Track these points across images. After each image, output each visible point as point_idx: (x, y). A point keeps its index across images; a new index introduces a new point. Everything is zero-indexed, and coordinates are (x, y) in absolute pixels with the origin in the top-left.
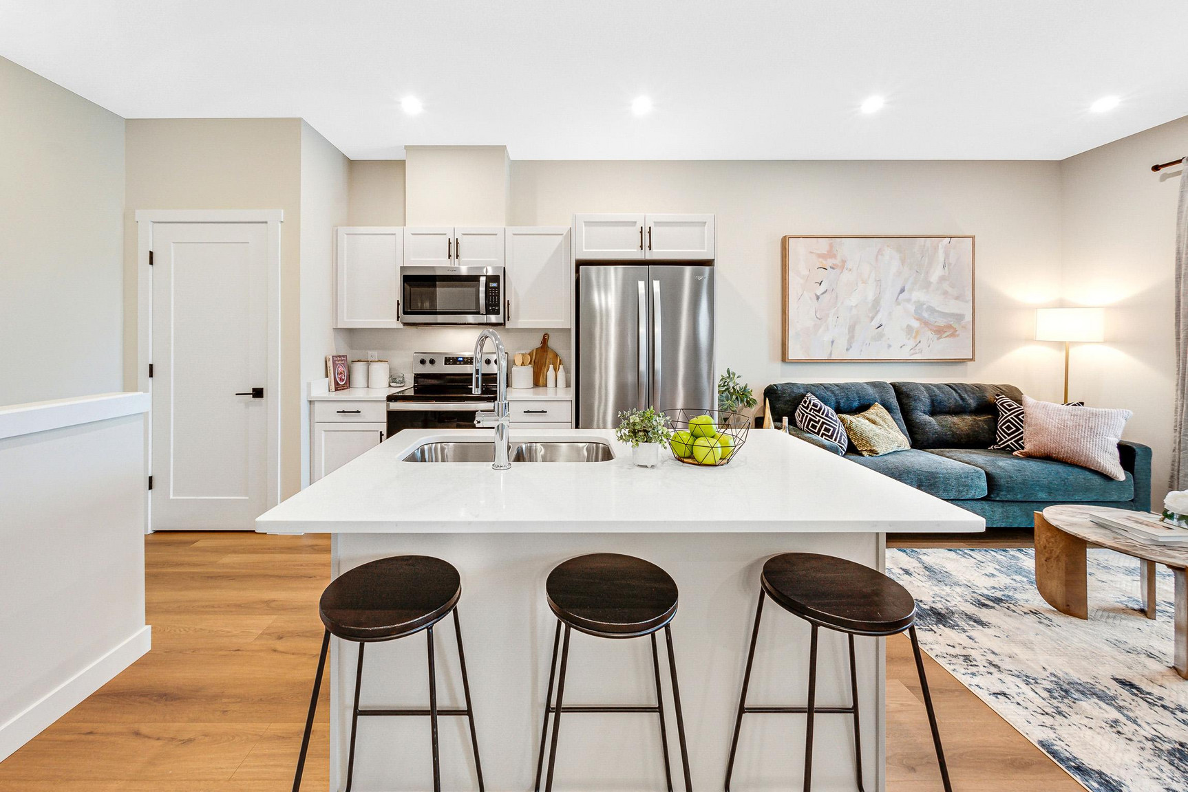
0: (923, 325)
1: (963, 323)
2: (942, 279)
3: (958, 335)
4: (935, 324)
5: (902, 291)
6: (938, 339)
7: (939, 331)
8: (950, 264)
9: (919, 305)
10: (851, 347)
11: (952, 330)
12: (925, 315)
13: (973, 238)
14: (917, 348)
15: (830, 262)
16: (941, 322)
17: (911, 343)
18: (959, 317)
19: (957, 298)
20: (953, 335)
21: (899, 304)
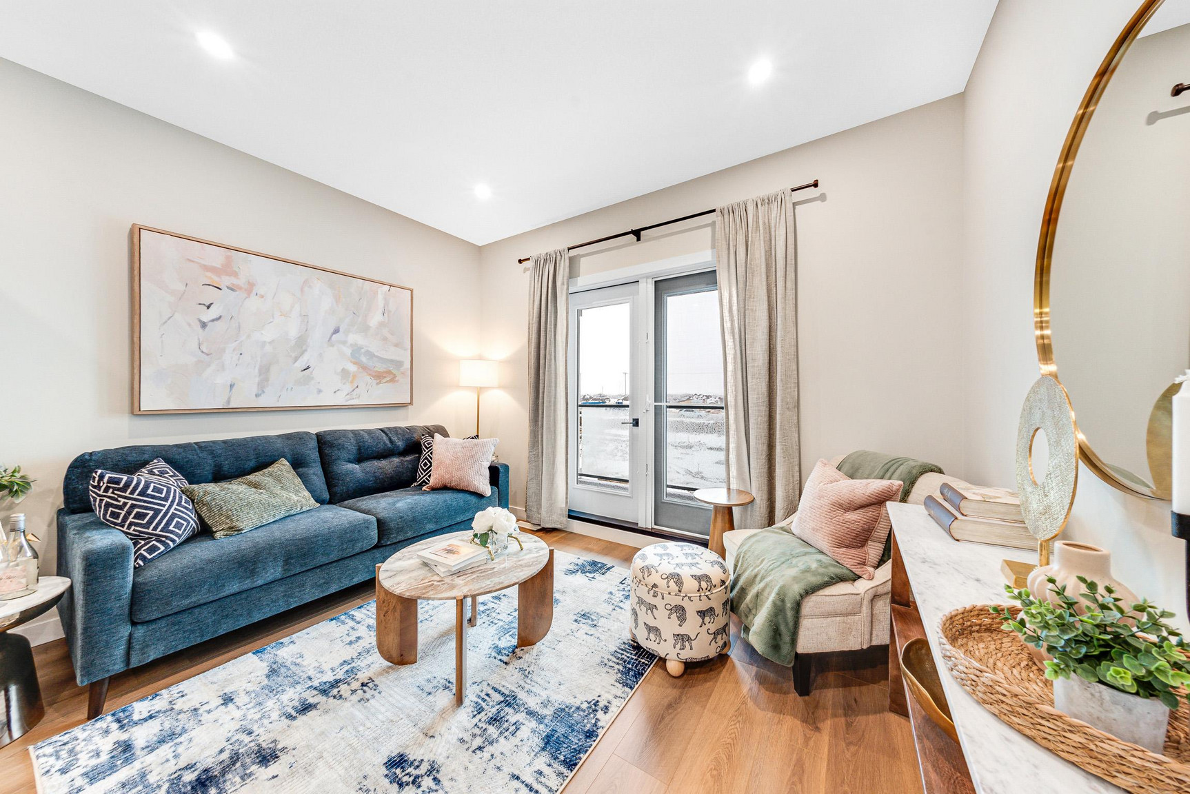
0: (361, 370)
1: (402, 369)
2: (381, 324)
3: (397, 381)
4: (375, 369)
5: (336, 331)
6: (377, 384)
7: (379, 377)
8: (389, 312)
9: (357, 350)
10: (263, 392)
11: (392, 376)
12: (364, 359)
13: (412, 291)
14: (355, 393)
15: (225, 281)
16: (380, 367)
17: (347, 388)
18: (399, 364)
19: (396, 345)
20: (393, 380)
21: (333, 346)
